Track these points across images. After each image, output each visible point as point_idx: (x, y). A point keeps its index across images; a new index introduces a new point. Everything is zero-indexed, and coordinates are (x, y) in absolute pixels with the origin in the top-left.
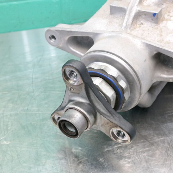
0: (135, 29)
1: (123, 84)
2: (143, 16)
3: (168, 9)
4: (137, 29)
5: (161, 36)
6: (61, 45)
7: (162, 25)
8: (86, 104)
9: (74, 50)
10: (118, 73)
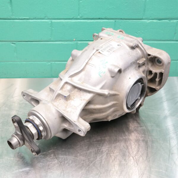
0: (56, 101)
1: (41, 128)
2: (61, 96)
3: (74, 94)
4: (57, 102)
5: (66, 107)
6: (28, 100)
7: (69, 102)
8: (20, 136)
9: (33, 104)
10: (40, 123)
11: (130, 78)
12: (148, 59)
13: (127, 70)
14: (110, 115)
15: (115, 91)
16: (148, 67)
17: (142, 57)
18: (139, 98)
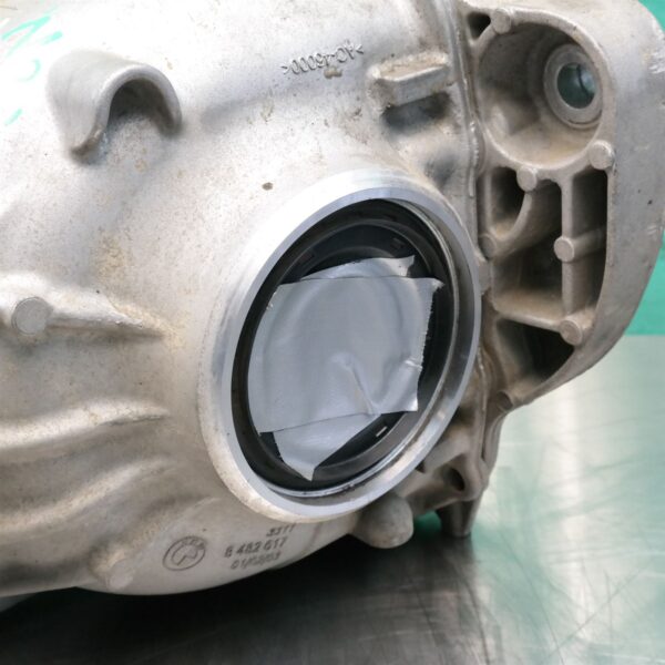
11: (268, 186)
12: (476, 55)
13: (249, 121)
14: (122, 538)
15: (123, 293)
16: (479, 136)
17: (423, 45)
18: (414, 406)
